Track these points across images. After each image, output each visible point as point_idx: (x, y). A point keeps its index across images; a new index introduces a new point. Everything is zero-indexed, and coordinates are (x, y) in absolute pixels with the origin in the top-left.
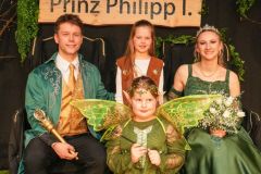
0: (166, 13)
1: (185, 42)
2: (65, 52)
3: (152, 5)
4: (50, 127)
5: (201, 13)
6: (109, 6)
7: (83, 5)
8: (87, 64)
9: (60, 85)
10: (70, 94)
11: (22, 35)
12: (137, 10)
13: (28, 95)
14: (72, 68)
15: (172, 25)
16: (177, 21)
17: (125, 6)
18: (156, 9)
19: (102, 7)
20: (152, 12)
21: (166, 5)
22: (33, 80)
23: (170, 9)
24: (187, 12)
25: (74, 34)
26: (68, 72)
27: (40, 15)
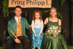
0: (42, 4)
1: (47, 12)
3: (39, 2)
5: (51, 4)
6: (27, 3)
7: (20, 3)
9: (16, 24)
10: (19, 26)
11: (4, 11)
12: (35, 4)
13: (8, 27)
15: (44, 7)
16: (45, 6)
17: (31, 3)
18: (40, 3)
19: (25, 3)
20: (39, 4)
21: (42, 2)
22: (9, 23)
23: (43, 3)
24: (48, 4)
25: (20, 11)
26: (18, 21)
27: (9, 5)
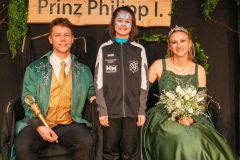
2: (59, 51)
4: (37, 111)
8: (78, 64)
14: (64, 65)
